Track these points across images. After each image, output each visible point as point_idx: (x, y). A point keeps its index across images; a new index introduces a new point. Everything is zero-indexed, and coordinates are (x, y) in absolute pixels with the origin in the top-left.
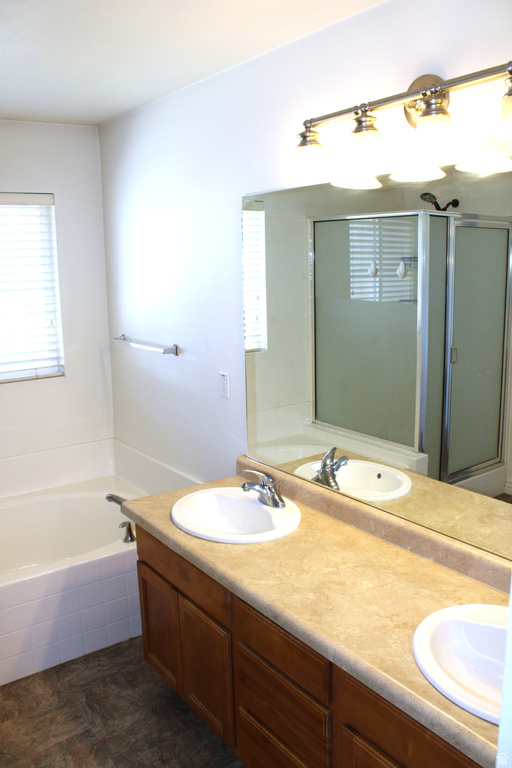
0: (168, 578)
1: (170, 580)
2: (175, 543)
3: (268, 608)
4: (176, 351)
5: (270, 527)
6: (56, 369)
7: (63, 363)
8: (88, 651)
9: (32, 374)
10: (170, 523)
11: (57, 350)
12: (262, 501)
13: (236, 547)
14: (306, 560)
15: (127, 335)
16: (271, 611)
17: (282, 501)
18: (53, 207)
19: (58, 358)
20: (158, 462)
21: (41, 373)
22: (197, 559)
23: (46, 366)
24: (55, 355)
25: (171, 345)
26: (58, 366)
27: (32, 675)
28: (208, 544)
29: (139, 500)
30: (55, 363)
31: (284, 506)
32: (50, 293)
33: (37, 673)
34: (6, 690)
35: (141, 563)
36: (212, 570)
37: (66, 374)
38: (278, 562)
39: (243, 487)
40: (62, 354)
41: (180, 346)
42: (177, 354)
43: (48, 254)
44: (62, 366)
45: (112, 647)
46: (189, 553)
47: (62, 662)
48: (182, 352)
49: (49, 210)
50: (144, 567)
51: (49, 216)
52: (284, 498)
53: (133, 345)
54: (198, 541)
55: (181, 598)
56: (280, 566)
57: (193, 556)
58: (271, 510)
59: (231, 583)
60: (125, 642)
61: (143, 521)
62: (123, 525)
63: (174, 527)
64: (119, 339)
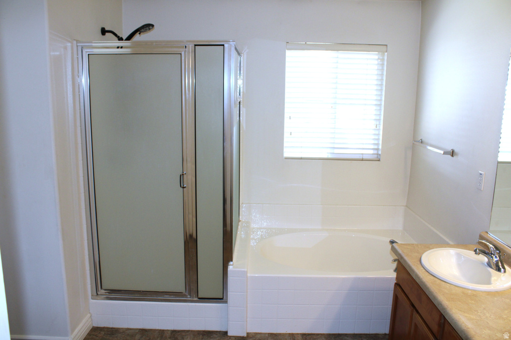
0: (409, 297)
1: (411, 299)
2: (417, 275)
3: (463, 331)
4: (453, 153)
5: (489, 283)
6: (376, 156)
7: (380, 153)
8: (356, 332)
9: (360, 157)
10: (419, 262)
11: (378, 144)
12: (489, 265)
13: (457, 288)
14: (506, 312)
15: (423, 140)
16: (465, 334)
17: (504, 268)
18: (386, 53)
19: (377, 149)
20: (429, 226)
21: (365, 157)
22: (428, 288)
23: (369, 153)
24: (376, 147)
25: (449, 149)
26: (377, 154)
27: (321, 334)
28: (438, 281)
29: (404, 244)
30: (375, 152)
31: (505, 272)
32: (378, 108)
33: (324, 334)
34: (305, 336)
35: (397, 285)
36: (435, 298)
37: (381, 160)
38: (483, 306)
39: (475, 251)
40: (380, 147)
41: (456, 150)
42: (452, 156)
43: (380, 83)
44: (380, 155)
45: (372, 334)
46: (423, 283)
47: (340, 333)
48: (457, 154)
49: (383, 55)
50: (398, 288)
51: (383, 60)
52: (506, 267)
53: (429, 148)
54: (432, 278)
55: (415, 313)
56: (484, 309)
57: (425, 286)
58: (493, 272)
59: (444, 309)
60: (381, 334)
61: (402, 258)
62: (395, 261)
63: (420, 266)
64: (419, 142)
